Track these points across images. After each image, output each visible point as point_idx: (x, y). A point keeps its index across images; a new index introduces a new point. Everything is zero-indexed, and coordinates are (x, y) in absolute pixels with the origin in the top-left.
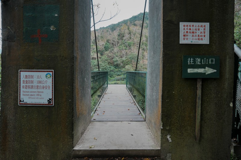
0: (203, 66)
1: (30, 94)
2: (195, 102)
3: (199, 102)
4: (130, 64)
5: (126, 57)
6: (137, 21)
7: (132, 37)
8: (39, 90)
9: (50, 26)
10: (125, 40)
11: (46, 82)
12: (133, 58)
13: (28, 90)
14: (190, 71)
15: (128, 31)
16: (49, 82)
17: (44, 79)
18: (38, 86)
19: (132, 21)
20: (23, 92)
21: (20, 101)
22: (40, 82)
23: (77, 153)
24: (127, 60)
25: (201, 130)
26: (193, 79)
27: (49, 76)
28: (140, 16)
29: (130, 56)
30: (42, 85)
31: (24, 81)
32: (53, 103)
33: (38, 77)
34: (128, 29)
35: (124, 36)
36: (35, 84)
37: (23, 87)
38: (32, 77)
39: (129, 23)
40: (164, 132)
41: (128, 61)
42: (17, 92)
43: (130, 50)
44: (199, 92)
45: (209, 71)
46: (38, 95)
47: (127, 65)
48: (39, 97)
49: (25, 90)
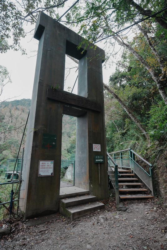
0: (100, 159)
1: (43, 171)
2: (98, 171)
3: (99, 171)
4: (8, 149)
5: (4, 141)
6: (19, 106)
7: (14, 121)
8: (48, 169)
9: (53, 142)
10: (5, 123)
11: (51, 165)
12: (12, 143)
13: (43, 169)
14: (97, 160)
15: (10, 114)
16: (52, 166)
17: (50, 164)
18: (47, 168)
19: (14, 105)
20: (41, 170)
21: (39, 175)
22: (48, 166)
23: (61, 197)
24: (5, 144)
25: (101, 182)
26: (97, 163)
27: (52, 163)
28: (23, 102)
29: (9, 141)
30: (49, 167)
31: (41, 165)
32: (53, 175)
33: (47, 164)
34: (10, 112)
35: (3, 119)
36: (46, 167)
37: (41, 168)
38: (45, 163)
39: (10, 105)
40: (90, 183)
41: (6, 146)
42: (37, 170)
43: (10, 134)
44: (99, 168)
45: (102, 160)
46: (47, 171)
47: (4, 150)
48: (48, 172)
49: (41, 169)
